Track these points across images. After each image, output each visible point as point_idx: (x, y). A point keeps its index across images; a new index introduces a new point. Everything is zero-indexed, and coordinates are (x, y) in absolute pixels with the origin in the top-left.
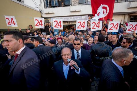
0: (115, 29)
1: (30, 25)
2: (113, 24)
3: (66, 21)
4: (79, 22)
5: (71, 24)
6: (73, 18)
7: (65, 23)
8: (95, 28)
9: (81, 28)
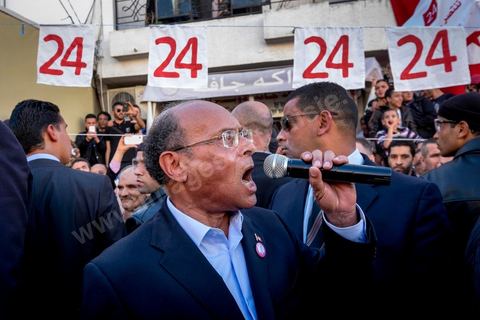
4: (307, 36)
8: (423, 75)
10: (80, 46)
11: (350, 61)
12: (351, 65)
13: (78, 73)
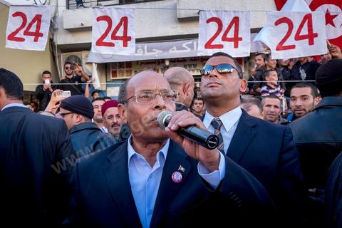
8: (293, 47)
9: (220, 47)
10: (40, 21)
11: (239, 36)
12: (241, 39)
13: (36, 40)
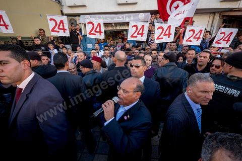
0: (196, 39)
1: (40, 30)
2: (193, 31)
3: (110, 23)
4: (133, 25)
5: (118, 28)
6: (123, 17)
7: (108, 26)
8: (162, 38)
9: (136, 37)
10: (63, 23)
11: (144, 33)
13: (64, 32)
